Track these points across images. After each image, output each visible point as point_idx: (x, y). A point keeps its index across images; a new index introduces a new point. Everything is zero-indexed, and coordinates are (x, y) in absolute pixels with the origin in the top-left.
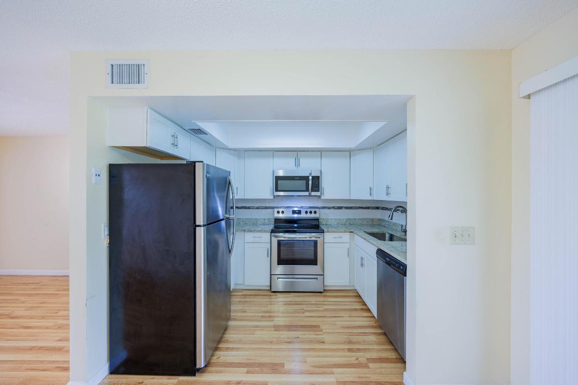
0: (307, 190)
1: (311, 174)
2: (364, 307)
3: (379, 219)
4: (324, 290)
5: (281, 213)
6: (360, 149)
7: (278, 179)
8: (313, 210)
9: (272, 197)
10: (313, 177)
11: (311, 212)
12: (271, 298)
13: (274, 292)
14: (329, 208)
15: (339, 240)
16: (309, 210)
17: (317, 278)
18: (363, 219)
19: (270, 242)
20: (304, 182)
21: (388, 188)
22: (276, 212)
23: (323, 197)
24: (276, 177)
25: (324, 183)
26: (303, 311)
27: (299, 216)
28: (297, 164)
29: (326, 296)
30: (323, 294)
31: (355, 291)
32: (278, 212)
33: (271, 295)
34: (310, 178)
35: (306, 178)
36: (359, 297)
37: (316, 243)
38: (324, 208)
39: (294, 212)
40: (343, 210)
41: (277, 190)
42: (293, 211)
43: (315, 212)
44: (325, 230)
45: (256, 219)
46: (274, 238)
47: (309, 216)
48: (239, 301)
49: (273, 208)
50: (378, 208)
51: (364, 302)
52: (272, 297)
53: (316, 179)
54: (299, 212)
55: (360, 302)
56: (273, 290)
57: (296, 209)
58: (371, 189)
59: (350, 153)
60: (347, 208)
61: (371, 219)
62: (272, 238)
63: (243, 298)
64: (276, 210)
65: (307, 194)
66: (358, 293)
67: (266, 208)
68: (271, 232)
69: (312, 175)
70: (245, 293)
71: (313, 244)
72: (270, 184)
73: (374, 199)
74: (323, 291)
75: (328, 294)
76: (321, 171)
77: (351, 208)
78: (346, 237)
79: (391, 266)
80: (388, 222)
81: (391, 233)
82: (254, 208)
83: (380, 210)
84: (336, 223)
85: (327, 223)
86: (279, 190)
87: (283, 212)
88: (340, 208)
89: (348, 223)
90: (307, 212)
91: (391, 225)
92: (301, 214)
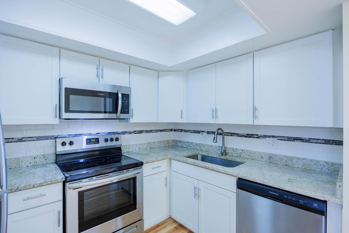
0: (115, 111)
3: (173, 141)
5: (67, 144)
8: (114, 137)
9: (56, 121)
10: (123, 95)
11: (112, 140)
14: (130, 133)
16: (110, 137)
17: (137, 226)
18: (161, 142)
20: (111, 100)
24: (66, 89)
27: (98, 145)
32: (64, 144)
35: (114, 95)
37: (134, 180)
38: (124, 133)
39: (89, 141)
41: (67, 110)
43: (117, 139)
47: (109, 144)
49: (55, 138)
50: (171, 130)
53: (126, 98)
54: (97, 141)
59: (158, 73)
60: (147, 132)
61: (167, 141)
64: (59, 141)
65: (113, 116)
67: (39, 138)
77: (151, 131)
78: (164, 164)
80: (187, 142)
81: (204, 154)
82: (10, 140)
83: (173, 132)
84: (138, 149)
85: (129, 150)
86: (70, 109)
87: (71, 143)
88: (141, 132)
89: (148, 147)
90: (106, 140)
91: (192, 145)
92: (98, 143)
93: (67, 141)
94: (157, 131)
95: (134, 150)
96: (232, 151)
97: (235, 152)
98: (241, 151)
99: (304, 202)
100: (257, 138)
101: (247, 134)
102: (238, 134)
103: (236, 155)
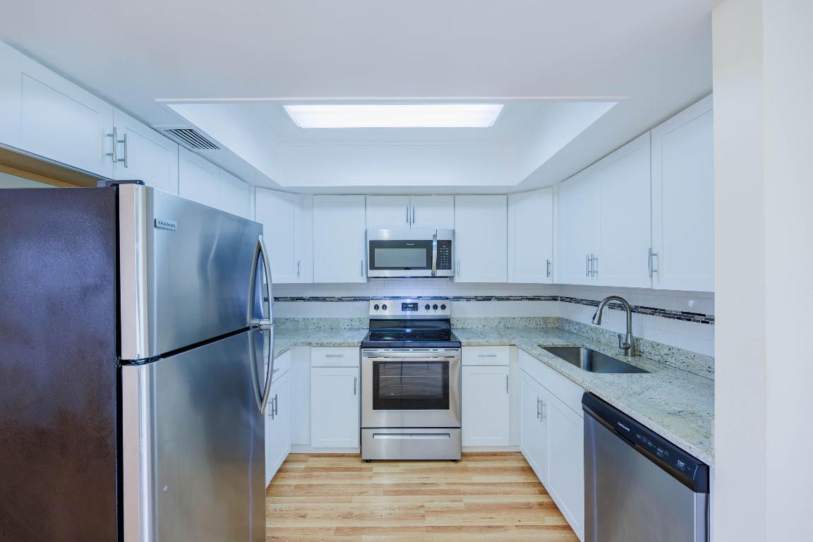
0: (429, 266)
1: (435, 236)
2: (543, 499)
3: (559, 319)
4: (463, 455)
5: (381, 308)
6: (527, 190)
7: (375, 245)
8: (439, 303)
9: (364, 280)
10: (439, 242)
11: (435, 307)
12: (361, 477)
13: (367, 461)
14: (468, 299)
15: (488, 361)
16: (431, 303)
17: (449, 434)
18: (530, 319)
19: (358, 364)
20: (424, 250)
21: (591, 259)
22: (372, 307)
23: (457, 280)
24: (371, 242)
25: (460, 254)
26: (422, 511)
27: (415, 313)
28: (411, 220)
29: (465, 470)
30: (460, 465)
31: (519, 455)
32: (376, 307)
33: (361, 469)
34: (435, 243)
35: (426, 245)
36: (529, 470)
37: (445, 365)
38: (457, 299)
39: (405, 307)
40: (493, 303)
41: (373, 267)
42: (403, 304)
43: (443, 307)
44: (463, 341)
45: (337, 319)
46: (366, 358)
47: (432, 313)
48: (297, 486)
49: (367, 299)
50: (555, 299)
51: (540, 484)
52: (364, 473)
53: (446, 246)
54: (415, 307)
55: (534, 485)
56: (365, 457)
57: (408, 301)
58: (548, 263)
59: (506, 196)
60: (500, 299)
61: (543, 318)
62: (363, 358)
63: (306, 477)
64: (373, 303)
65: (428, 273)
66: (525, 460)
67: (355, 299)
68: (362, 347)
69: (439, 238)
70: (313, 463)
71: (440, 370)
72: (361, 254)
73: (555, 282)
74: (458, 457)
75: (470, 465)
76: (454, 231)
77: (507, 299)
78: (503, 354)
79: (637, 446)
80: (578, 324)
81: (592, 347)
82: (332, 299)
83: (558, 302)
84: (480, 326)
85: (465, 326)
86: (376, 266)
87: (384, 307)
88: (488, 299)
89: (501, 325)
90: (427, 307)
91: (584, 330)
92: (417, 310)
93: (380, 304)
94: (522, 298)
95: (475, 327)
96: (649, 349)
97: (655, 350)
98: (666, 351)
99: (663, 454)
100: (703, 322)
101: (682, 312)
102: (664, 310)
103: (657, 358)
